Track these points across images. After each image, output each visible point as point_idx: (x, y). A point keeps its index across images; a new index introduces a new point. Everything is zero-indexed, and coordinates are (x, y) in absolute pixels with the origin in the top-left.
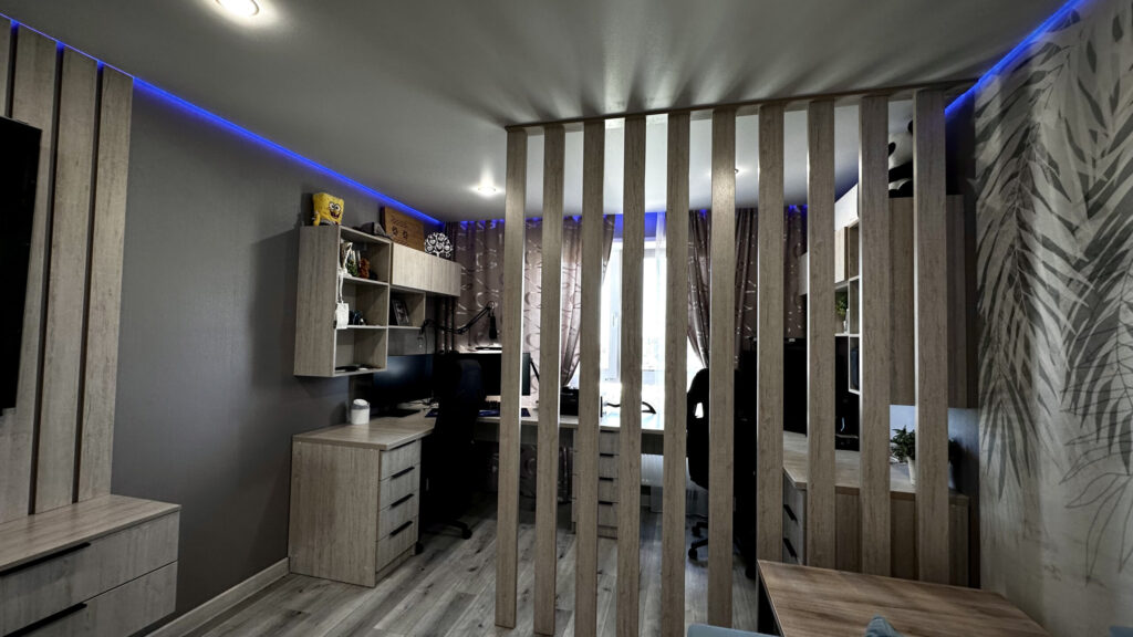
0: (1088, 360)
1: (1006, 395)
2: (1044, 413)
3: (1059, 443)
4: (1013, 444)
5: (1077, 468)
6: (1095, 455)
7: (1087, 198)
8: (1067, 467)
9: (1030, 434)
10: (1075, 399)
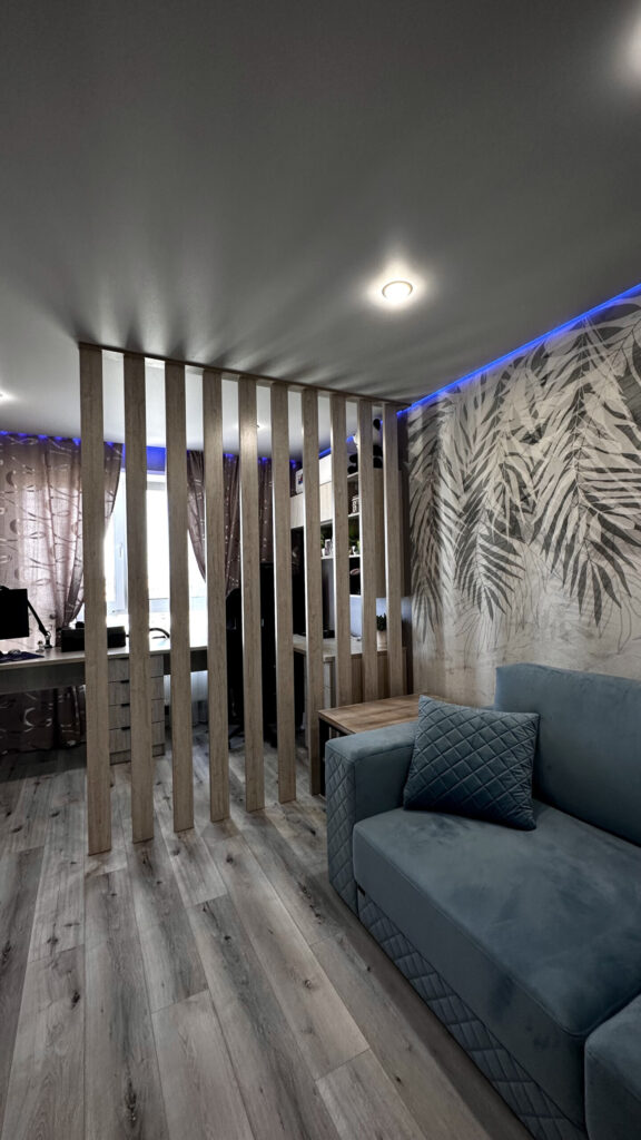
0: (465, 562)
1: (426, 586)
2: (445, 591)
3: (452, 605)
4: (430, 611)
5: (460, 615)
6: (467, 608)
7: (464, 482)
8: (456, 616)
9: (439, 604)
10: (459, 582)
